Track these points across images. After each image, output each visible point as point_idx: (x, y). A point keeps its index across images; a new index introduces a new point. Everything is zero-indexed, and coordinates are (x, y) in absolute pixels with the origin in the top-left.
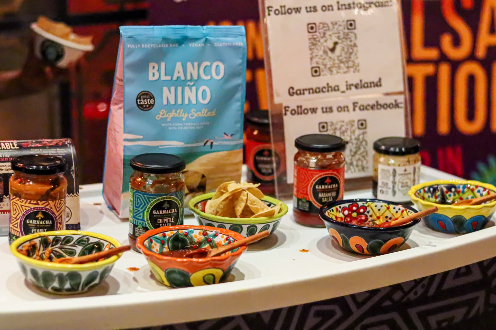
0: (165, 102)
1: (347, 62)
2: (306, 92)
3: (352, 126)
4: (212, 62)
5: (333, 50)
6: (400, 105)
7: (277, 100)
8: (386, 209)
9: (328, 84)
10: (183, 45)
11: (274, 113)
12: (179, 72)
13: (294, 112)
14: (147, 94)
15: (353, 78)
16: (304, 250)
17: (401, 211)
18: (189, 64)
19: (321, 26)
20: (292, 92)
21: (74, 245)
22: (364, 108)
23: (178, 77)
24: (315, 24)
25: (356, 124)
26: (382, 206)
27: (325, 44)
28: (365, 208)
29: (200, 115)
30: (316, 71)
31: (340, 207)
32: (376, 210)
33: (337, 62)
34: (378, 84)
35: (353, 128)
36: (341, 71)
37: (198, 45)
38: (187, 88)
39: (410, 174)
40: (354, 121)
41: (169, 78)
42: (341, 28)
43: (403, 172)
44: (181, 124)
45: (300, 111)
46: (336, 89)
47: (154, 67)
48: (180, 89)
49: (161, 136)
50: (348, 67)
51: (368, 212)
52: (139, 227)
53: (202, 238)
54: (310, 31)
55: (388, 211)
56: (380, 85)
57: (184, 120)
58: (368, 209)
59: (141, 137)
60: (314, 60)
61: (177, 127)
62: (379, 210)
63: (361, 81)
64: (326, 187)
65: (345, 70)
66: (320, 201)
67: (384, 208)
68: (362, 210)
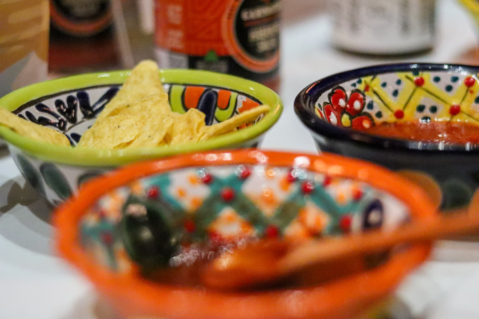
8: (412, 86)
17: (461, 82)
26: (399, 82)
28: (360, 96)
32: (386, 94)
51: (371, 106)
55: (419, 91)
58: (369, 97)
62: (395, 93)
67: (407, 86)
68: (357, 105)
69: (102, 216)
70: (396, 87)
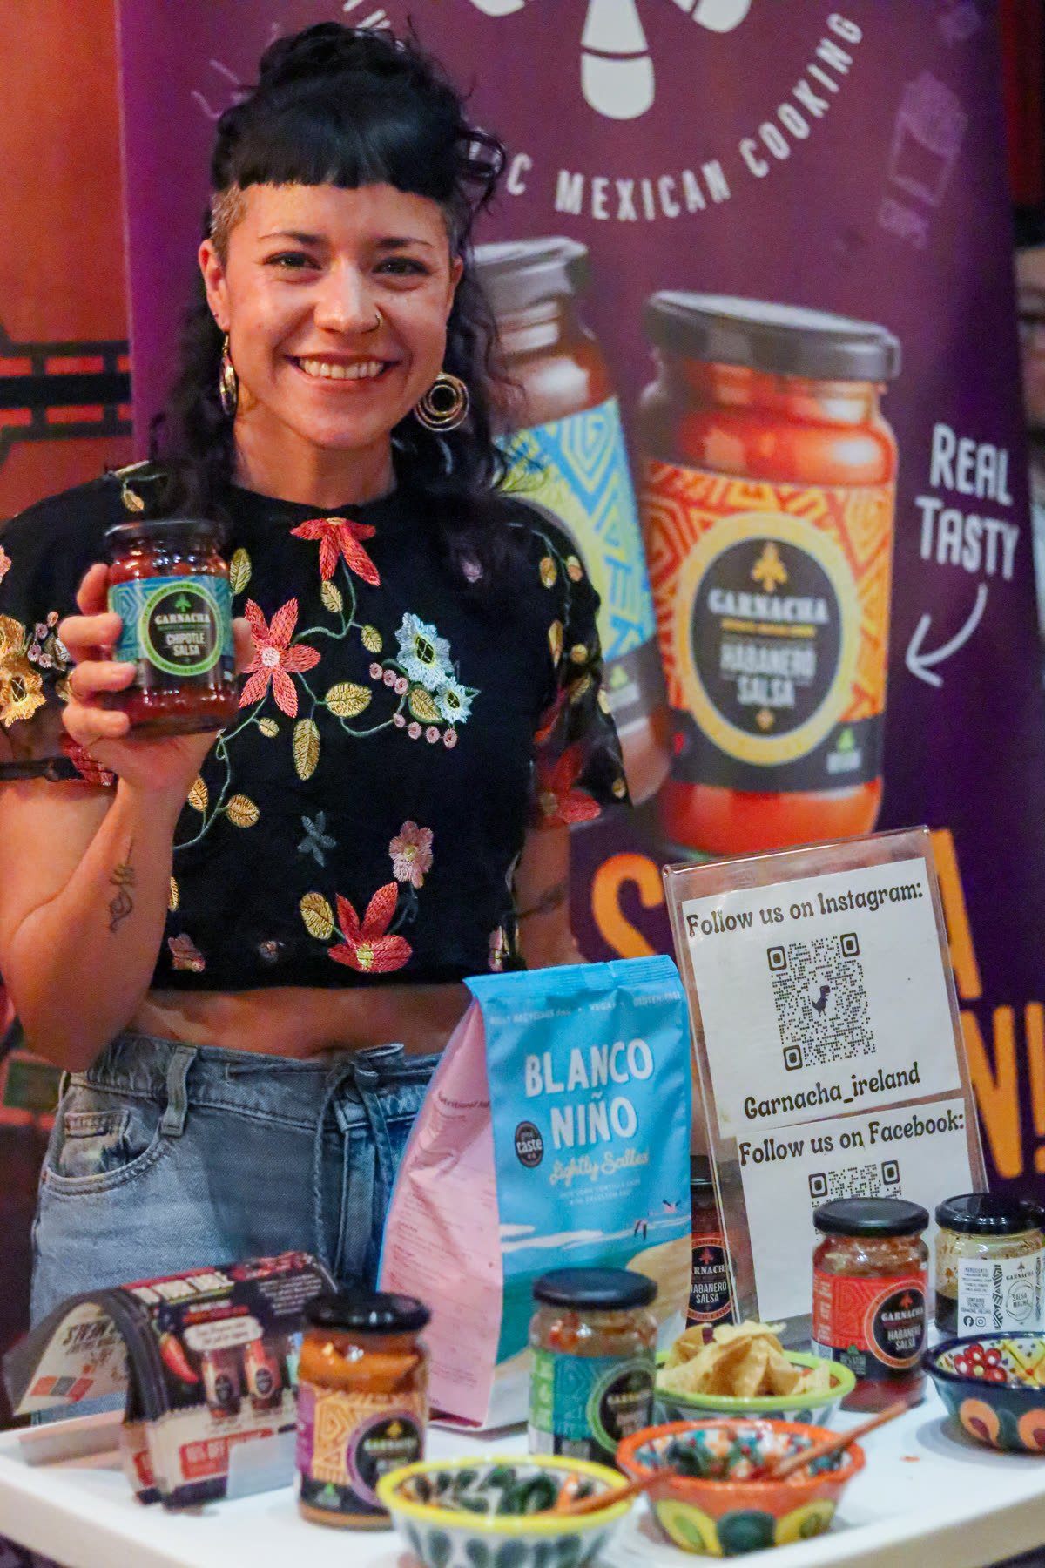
0: (558, 1145)
1: (851, 1030)
2: (779, 1108)
3: (873, 1177)
4: (627, 1042)
5: (821, 1006)
6: (959, 1122)
7: (726, 1132)
9: (818, 1085)
10: (580, 1010)
11: (721, 1161)
12: (577, 1072)
13: (762, 1156)
14: (528, 1130)
15: (866, 1068)
16: (908, 1459)
18: (594, 1051)
19: (795, 952)
20: (754, 1109)
21: (482, 1488)
22: (890, 1135)
23: (578, 1084)
24: (781, 948)
25: (879, 1171)
26: (1033, 1346)
27: (804, 993)
28: (997, 1353)
29: (624, 1165)
30: (793, 1059)
31: (950, 1356)
32: (1020, 1354)
33: (831, 1032)
34: (912, 1078)
35: (875, 1182)
36: (841, 1052)
37: (605, 1006)
38: (592, 1106)
39: (1029, 1274)
40: (874, 1166)
41: (559, 1088)
42: (832, 954)
43: (1018, 1272)
44: (591, 1191)
45: (771, 1152)
46: (834, 1095)
47: (533, 1066)
48: (581, 1109)
49: (564, 1222)
50: (852, 1043)
51: (1006, 1362)
52: (572, 1438)
53: (728, 1447)
54: (775, 965)
56: (918, 1080)
57: (594, 1179)
58: (1005, 1355)
59: (530, 1229)
60: (787, 1033)
61: (584, 1198)
62: (1029, 1354)
63: (880, 1072)
64: (904, 1315)
65: (849, 1049)
66: (890, 1349)
67: (1040, 1350)
68: (992, 1360)
69: (653, 1449)
70: (1030, 1349)
